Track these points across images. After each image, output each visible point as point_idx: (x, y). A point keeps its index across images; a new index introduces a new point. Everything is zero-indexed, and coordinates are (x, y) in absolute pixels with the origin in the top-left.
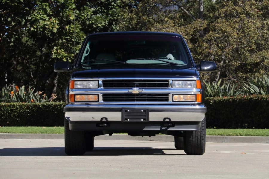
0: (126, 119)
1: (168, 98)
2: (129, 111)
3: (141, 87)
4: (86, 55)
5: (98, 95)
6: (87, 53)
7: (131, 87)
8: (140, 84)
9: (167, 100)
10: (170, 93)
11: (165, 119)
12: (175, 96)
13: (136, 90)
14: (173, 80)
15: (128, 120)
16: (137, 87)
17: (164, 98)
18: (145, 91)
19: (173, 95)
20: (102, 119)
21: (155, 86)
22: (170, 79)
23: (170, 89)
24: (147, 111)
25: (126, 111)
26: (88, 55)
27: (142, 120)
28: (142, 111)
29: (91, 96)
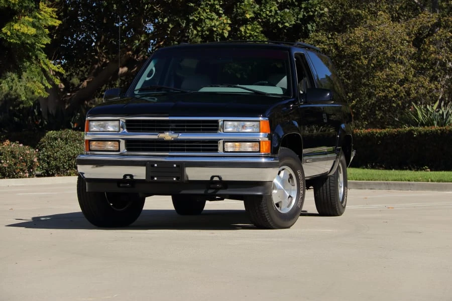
0: (153, 178)
1: (217, 146)
2: (156, 165)
3: (176, 131)
4: (148, 79)
5: (119, 142)
6: (149, 75)
7: (162, 131)
8: (177, 126)
9: (217, 150)
10: (220, 139)
11: (213, 177)
12: (226, 144)
13: (168, 136)
14: (224, 121)
15: (156, 179)
16: (172, 130)
17: (212, 146)
18: (182, 136)
19: (224, 142)
20: (125, 176)
21: (200, 130)
22: (220, 120)
23: (220, 134)
24: (182, 166)
25: (153, 166)
26: (149, 80)
27: (175, 179)
28: (175, 166)
29: (110, 143)
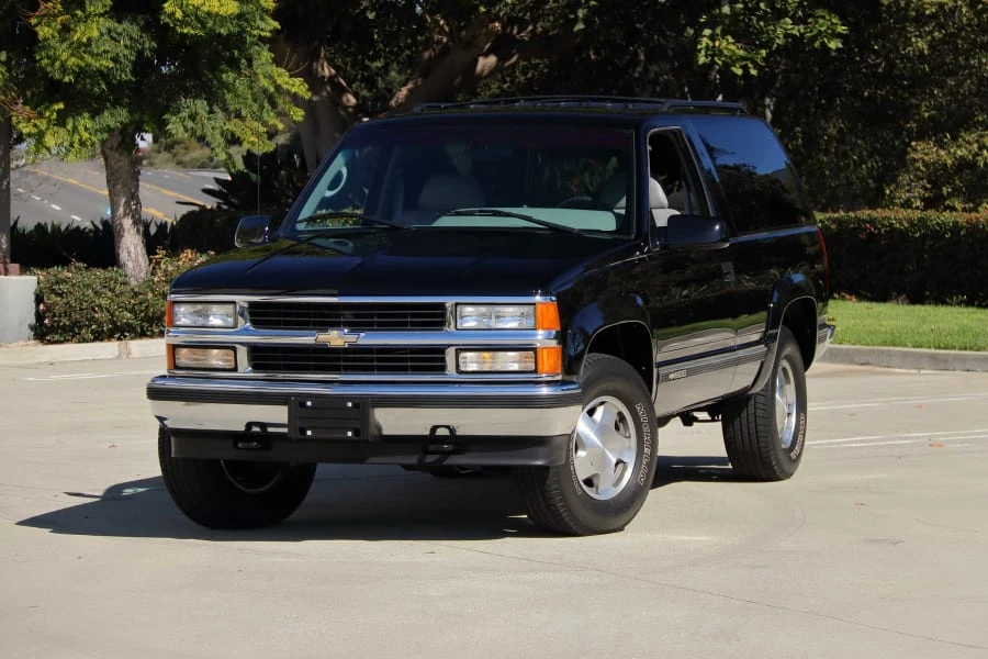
0: (303, 431)
1: (443, 360)
2: (309, 403)
3: (355, 326)
4: (329, 194)
5: (234, 349)
6: (332, 186)
7: (324, 326)
8: (357, 316)
9: (442, 369)
10: (449, 346)
11: (434, 428)
12: (462, 355)
13: (336, 338)
14: (457, 304)
15: (309, 433)
16: (347, 324)
17: (431, 359)
18: (366, 339)
19: (458, 352)
20: (249, 425)
21: (405, 324)
22: (449, 301)
23: (451, 335)
24: (364, 406)
25: (303, 405)
26: (333, 196)
27: (350, 434)
28: (350, 404)
29: (216, 351)
